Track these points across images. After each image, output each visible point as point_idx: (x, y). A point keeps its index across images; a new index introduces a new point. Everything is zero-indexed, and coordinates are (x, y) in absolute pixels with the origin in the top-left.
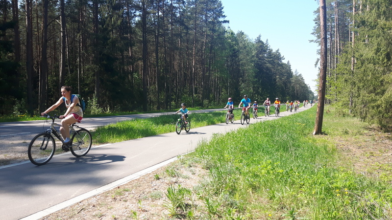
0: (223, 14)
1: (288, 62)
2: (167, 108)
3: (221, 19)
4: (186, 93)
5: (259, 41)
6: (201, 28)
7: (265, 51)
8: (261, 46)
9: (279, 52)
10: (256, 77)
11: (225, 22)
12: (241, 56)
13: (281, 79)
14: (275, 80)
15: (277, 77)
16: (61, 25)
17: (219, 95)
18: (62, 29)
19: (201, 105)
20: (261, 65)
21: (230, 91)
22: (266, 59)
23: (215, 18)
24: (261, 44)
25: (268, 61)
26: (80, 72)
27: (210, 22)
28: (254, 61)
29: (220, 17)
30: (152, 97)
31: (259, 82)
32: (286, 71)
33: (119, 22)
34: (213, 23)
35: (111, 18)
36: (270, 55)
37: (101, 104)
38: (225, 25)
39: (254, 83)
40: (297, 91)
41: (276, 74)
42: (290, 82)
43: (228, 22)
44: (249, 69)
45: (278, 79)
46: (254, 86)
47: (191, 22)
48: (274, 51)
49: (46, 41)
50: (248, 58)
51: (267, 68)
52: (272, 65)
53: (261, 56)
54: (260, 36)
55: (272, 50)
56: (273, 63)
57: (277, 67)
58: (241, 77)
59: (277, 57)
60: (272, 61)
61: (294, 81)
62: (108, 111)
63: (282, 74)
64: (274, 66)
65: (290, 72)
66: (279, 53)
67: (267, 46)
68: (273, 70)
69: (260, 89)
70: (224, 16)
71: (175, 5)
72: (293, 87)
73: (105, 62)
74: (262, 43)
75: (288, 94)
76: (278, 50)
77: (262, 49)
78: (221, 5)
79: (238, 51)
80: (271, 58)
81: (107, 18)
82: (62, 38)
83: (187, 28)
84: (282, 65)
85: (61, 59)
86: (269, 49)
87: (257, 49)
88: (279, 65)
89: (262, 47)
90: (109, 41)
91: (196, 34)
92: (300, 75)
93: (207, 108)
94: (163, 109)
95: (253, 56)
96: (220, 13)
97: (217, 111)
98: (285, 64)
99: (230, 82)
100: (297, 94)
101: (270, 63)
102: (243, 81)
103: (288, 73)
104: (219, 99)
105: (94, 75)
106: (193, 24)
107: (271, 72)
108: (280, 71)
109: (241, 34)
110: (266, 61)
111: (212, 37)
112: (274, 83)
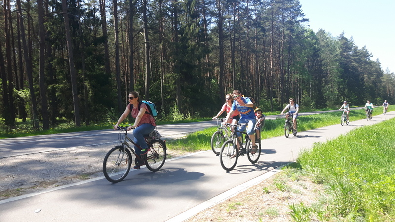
0: (302, 13)
1: (378, 59)
3: (299, 18)
4: (263, 97)
6: (278, 28)
7: (350, 49)
8: (345, 44)
10: (341, 77)
11: (304, 20)
12: (323, 55)
13: (369, 79)
14: (363, 80)
15: (365, 76)
16: (145, 37)
17: (300, 98)
20: (346, 64)
21: (312, 95)
22: (352, 58)
23: (293, 18)
24: (344, 41)
25: (354, 60)
27: (288, 21)
28: (337, 60)
29: (297, 16)
31: (344, 82)
32: (375, 69)
34: (291, 22)
35: (189, 27)
36: (356, 53)
37: (182, 111)
38: (304, 24)
39: (339, 84)
40: (389, 90)
41: (363, 73)
42: (380, 82)
43: (307, 20)
44: (333, 69)
45: (366, 79)
46: (339, 87)
47: (267, 24)
50: (332, 56)
51: (353, 68)
52: (359, 63)
53: (345, 54)
54: (343, 33)
55: (357, 47)
56: (359, 61)
57: (365, 65)
58: (324, 77)
59: (365, 54)
60: (358, 59)
62: (189, 117)
63: (370, 74)
64: (361, 64)
65: (380, 70)
66: (367, 50)
67: (351, 43)
68: (360, 69)
69: (346, 90)
70: (302, 15)
71: (251, 7)
72: (384, 87)
74: (346, 40)
75: (379, 95)
76: (365, 47)
77: (346, 47)
78: (299, 3)
79: (320, 50)
80: (358, 56)
81: (185, 27)
82: (146, 49)
83: (263, 30)
84: (370, 63)
85: (146, 69)
86: (355, 47)
87: (341, 47)
88: (367, 63)
90: (188, 50)
91: (272, 35)
92: (392, 73)
95: (337, 55)
96: (298, 12)
98: (374, 62)
99: (312, 84)
100: (390, 94)
101: (356, 61)
102: (327, 83)
103: (378, 72)
104: (300, 102)
105: (175, 84)
106: (269, 26)
107: (358, 71)
108: (369, 70)
109: (322, 32)
110: (352, 59)
111: (291, 37)
112: (361, 83)
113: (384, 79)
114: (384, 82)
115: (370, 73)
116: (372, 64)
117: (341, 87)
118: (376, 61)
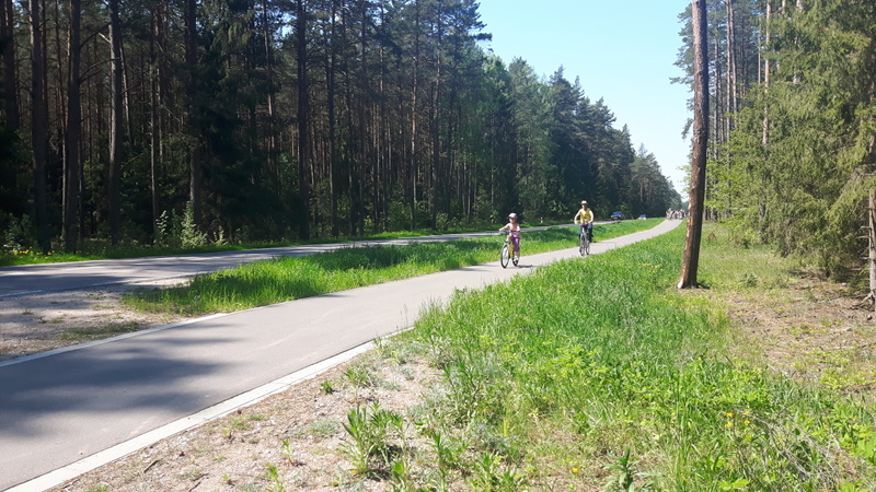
0: (478, 21)
1: (625, 127)
2: (354, 233)
3: (473, 32)
4: (396, 198)
5: (560, 81)
6: (430, 50)
7: (573, 103)
8: (563, 92)
9: (604, 104)
10: (552, 161)
11: (482, 37)
12: (520, 115)
13: (608, 165)
14: (595, 167)
15: (601, 160)
16: (112, 46)
17: (472, 201)
18: (113, 54)
19: (430, 225)
20: (564, 135)
21: (495, 194)
22: (575, 121)
23: (461, 30)
24: (563, 87)
25: (580, 126)
26: (157, 152)
27: (449, 37)
28: (548, 125)
29: (469, 26)
30: (320, 207)
31: (560, 172)
32: (619, 146)
33: (245, 38)
34: (455, 39)
35: (226, 30)
36: (585, 112)
37: (202, 225)
38: (482, 45)
39: (549, 175)
40: (644, 190)
41: (597, 154)
42: (629, 172)
43: (489, 37)
44: (539, 143)
45: (602, 166)
46: (549, 182)
47: (406, 38)
48: (593, 102)
49: (79, 81)
50: (535, 118)
51: (579, 142)
52: (589, 134)
53: (563, 113)
54: (561, 70)
55: (588, 101)
56: (589, 129)
57: (600, 139)
58: (520, 161)
59: (601, 116)
60: (589, 124)
61: (637, 170)
62: (221, 240)
63: (610, 156)
64: (593, 135)
65: (629, 149)
66: (605, 107)
67: (577, 92)
68: (590, 146)
69: (562, 188)
70: (480, 25)
72: (635, 184)
73: (213, 129)
74: (567, 84)
75: (625, 199)
76: (601, 101)
77: (565, 99)
79: (514, 102)
80: (586, 118)
81: (216, 29)
82: (113, 75)
83: (398, 51)
84: (613, 132)
85: (113, 124)
86: (583, 99)
87: (556, 99)
88: (603, 133)
89: (565, 93)
90: (220, 82)
91: (417, 64)
92: (651, 156)
93: (445, 231)
94: (346, 234)
95: (546, 114)
96: (470, 17)
97: (467, 237)
98: (618, 132)
99: (495, 174)
100: (645, 200)
101: (583, 130)
102: (525, 172)
103: (624, 153)
104: (472, 210)
105: (188, 160)
106: (410, 43)
107: (587, 150)
108: (607, 147)
109: (520, 65)
110: (576, 125)
111: (455, 72)
112: (593, 173)
113: (635, 168)
114: (635, 173)
115: (609, 154)
116: (614, 136)
117: (552, 180)
118: (621, 130)
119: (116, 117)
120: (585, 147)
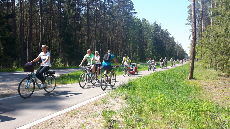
0: (134, 8)
1: (173, 36)
5: (155, 24)
6: (121, 16)
7: (159, 30)
10: (154, 45)
11: (135, 13)
12: (145, 33)
13: (169, 47)
14: (165, 47)
15: (167, 45)
16: (40, 16)
17: (132, 56)
18: (40, 18)
20: (157, 38)
21: (139, 54)
23: (129, 11)
24: (156, 26)
25: (161, 36)
26: (51, 42)
27: (126, 13)
28: (151, 36)
29: (132, 10)
31: (156, 48)
32: (172, 42)
33: (74, 14)
34: (128, 13)
35: (69, 12)
36: (162, 33)
37: (63, 61)
38: (135, 15)
40: (178, 53)
41: (166, 43)
42: (174, 48)
43: (137, 13)
44: (150, 41)
45: (167, 47)
48: (164, 30)
49: (31, 25)
50: (148, 34)
51: (161, 40)
52: (163, 38)
53: (156, 33)
54: (156, 21)
55: (163, 30)
56: (163, 37)
57: (166, 40)
58: (145, 45)
59: (166, 34)
60: (163, 36)
61: (176, 48)
62: (68, 65)
64: (164, 39)
65: (174, 42)
67: (160, 27)
68: (164, 41)
69: (156, 52)
70: (134, 10)
71: (106, 3)
72: (176, 51)
73: (66, 37)
74: (157, 25)
75: (173, 55)
76: (167, 30)
78: (132, 3)
80: (163, 34)
81: (67, 11)
82: (40, 23)
83: (113, 17)
84: (169, 38)
85: (40, 36)
86: (162, 29)
87: (154, 29)
88: (167, 38)
89: (157, 28)
90: (68, 25)
91: (118, 20)
92: (180, 44)
95: (152, 33)
96: (131, 7)
98: (171, 38)
99: (138, 49)
100: (178, 55)
101: (162, 37)
102: (146, 48)
104: (132, 58)
105: (59, 45)
106: (116, 14)
108: (168, 42)
109: (145, 20)
111: (128, 22)
112: (164, 49)
114: (176, 49)
115: (169, 44)
117: (153, 50)
119: (41, 34)
120: (162, 42)
